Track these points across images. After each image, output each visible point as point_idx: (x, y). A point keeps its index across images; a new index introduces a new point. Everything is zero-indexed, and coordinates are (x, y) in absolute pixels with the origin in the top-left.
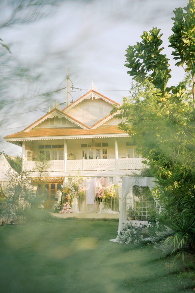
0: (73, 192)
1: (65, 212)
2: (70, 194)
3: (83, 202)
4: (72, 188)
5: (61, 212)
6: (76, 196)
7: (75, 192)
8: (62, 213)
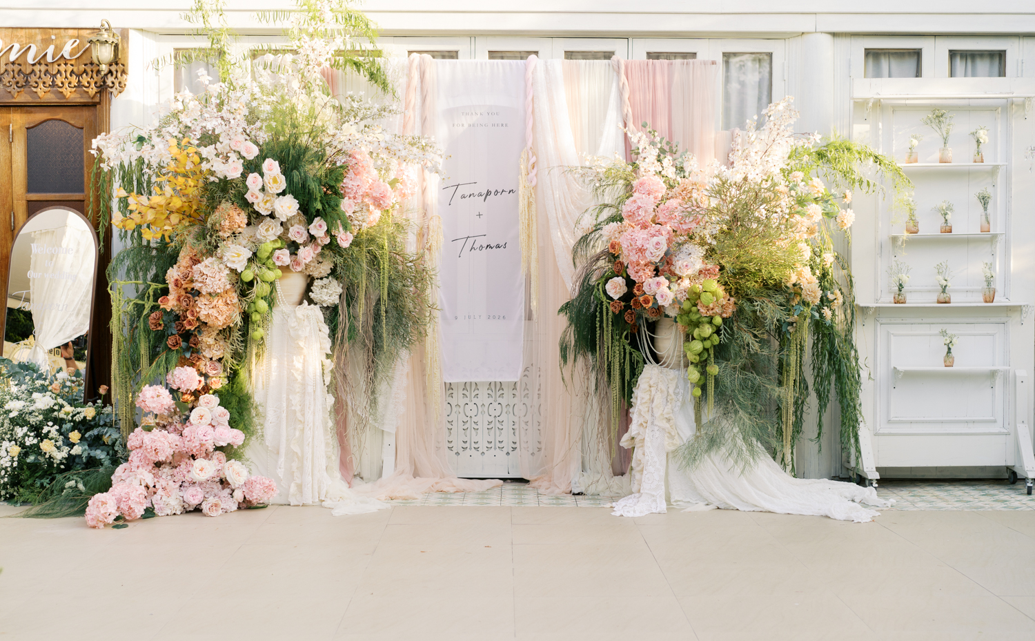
0: (268, 233)
1: (169, 501)
2: (236, 255)
3: (392, 357)
4: (253, 166)
5: (103, 505)
6: (310, 281)
7: (297, 233)
8: (121, 521)
